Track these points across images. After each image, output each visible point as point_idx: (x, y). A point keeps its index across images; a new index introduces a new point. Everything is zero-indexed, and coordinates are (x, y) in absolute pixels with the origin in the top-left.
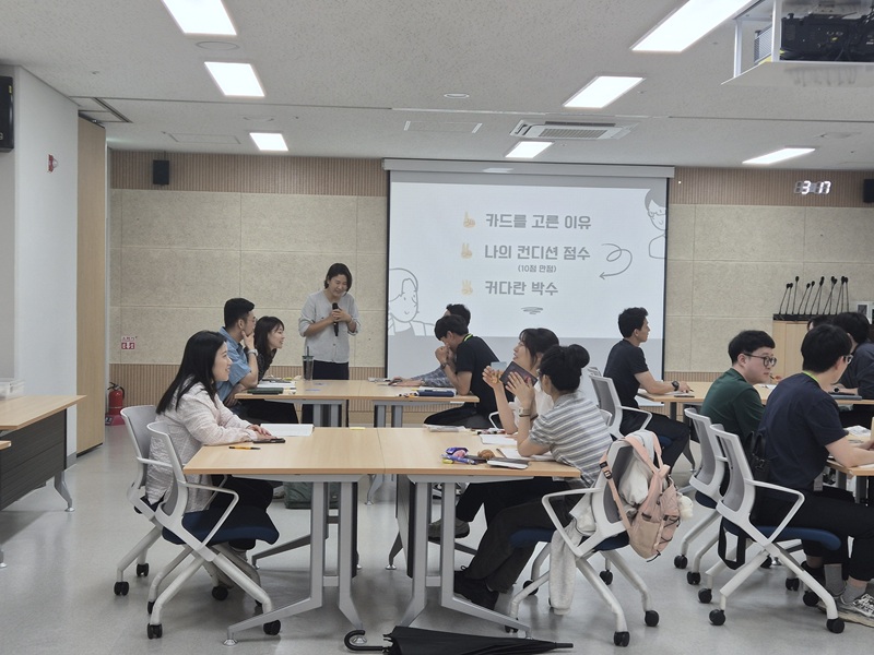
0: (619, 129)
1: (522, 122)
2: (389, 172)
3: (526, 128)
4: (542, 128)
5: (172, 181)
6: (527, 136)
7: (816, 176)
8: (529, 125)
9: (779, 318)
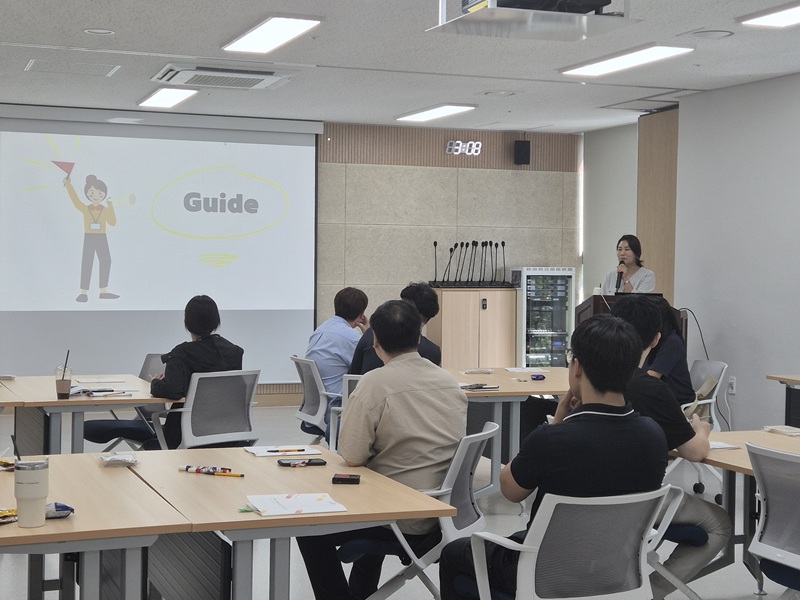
0: (278, 78)
1: (168, 66)
3: (171, 73)
4: (192, 74)
6: (171, 82)
7: (467, 136)
8: (177, 69)
9: (435, 284)
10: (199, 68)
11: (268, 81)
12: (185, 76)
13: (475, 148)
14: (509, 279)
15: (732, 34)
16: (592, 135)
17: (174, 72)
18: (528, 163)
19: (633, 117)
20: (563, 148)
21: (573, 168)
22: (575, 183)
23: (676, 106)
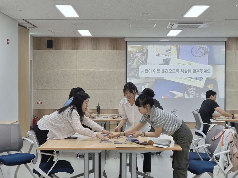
0: (205, 25)
1: (170, 23)
2: (127, 42)
5: (53, 47)
6: (172, 28)
8: (173, 24)
10: (179, 23)
11: (202, 26)
12: (176, 26)
17: (172, 25)
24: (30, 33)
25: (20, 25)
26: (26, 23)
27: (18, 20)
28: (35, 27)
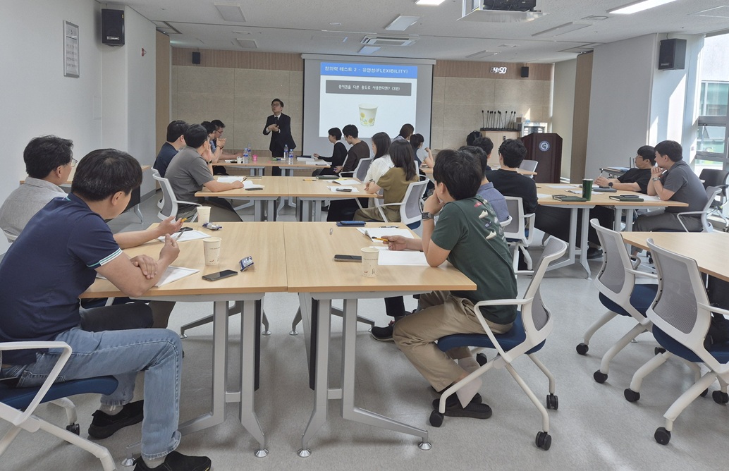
0: (411, 41)
1: (366, 37)
2: (304, 60)
3: (368, 40)
4: (375, 40)
5: (201, 62)
6: (368, 43)
7: (499, 65)
9: (483, 129)
10: (378, 38)
11: (407, 43)
12: (373, 41)
13: (503, 70)
14: (517, 128)
15: (607, 18)
16: (558, 64)
18: (527, 76)
19: (575, 56)
20: (544, 71)
21: (549, 79)
22: (549, 85)
23: (592, 51)
24: (171, 42)
25: (158, 29)
26: (167, 26)
27: (156, 23)
28: (179, 33)
